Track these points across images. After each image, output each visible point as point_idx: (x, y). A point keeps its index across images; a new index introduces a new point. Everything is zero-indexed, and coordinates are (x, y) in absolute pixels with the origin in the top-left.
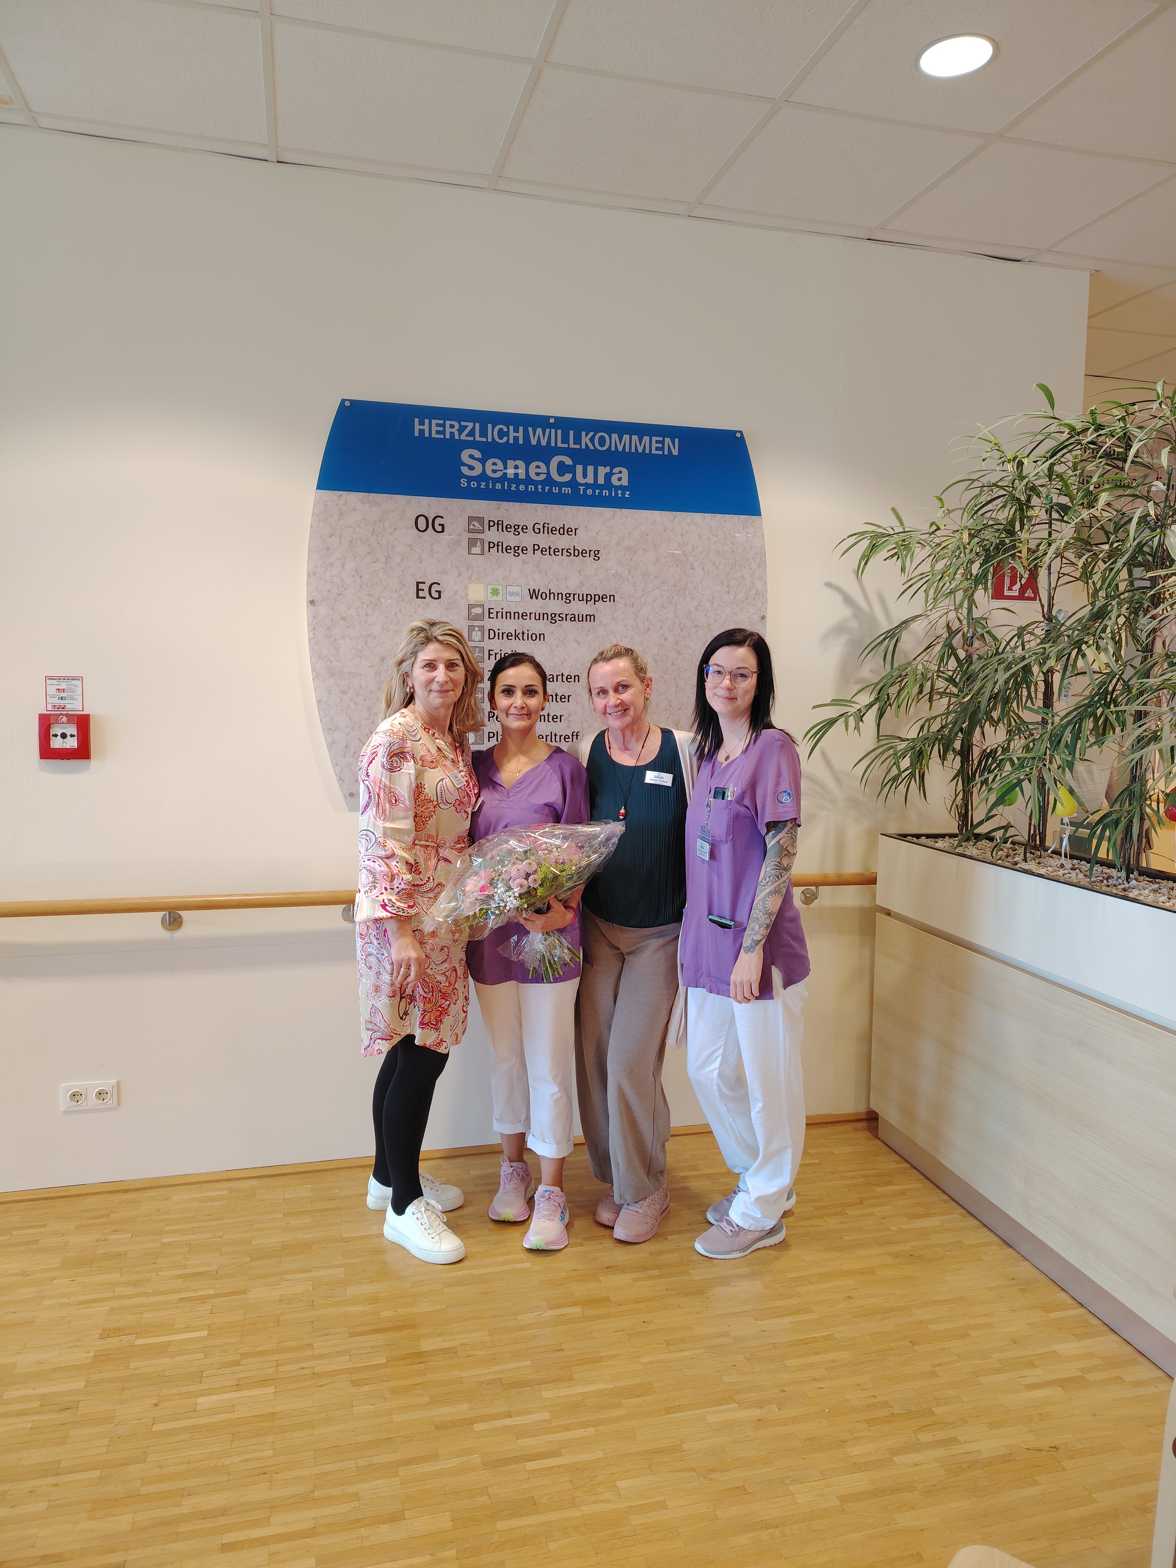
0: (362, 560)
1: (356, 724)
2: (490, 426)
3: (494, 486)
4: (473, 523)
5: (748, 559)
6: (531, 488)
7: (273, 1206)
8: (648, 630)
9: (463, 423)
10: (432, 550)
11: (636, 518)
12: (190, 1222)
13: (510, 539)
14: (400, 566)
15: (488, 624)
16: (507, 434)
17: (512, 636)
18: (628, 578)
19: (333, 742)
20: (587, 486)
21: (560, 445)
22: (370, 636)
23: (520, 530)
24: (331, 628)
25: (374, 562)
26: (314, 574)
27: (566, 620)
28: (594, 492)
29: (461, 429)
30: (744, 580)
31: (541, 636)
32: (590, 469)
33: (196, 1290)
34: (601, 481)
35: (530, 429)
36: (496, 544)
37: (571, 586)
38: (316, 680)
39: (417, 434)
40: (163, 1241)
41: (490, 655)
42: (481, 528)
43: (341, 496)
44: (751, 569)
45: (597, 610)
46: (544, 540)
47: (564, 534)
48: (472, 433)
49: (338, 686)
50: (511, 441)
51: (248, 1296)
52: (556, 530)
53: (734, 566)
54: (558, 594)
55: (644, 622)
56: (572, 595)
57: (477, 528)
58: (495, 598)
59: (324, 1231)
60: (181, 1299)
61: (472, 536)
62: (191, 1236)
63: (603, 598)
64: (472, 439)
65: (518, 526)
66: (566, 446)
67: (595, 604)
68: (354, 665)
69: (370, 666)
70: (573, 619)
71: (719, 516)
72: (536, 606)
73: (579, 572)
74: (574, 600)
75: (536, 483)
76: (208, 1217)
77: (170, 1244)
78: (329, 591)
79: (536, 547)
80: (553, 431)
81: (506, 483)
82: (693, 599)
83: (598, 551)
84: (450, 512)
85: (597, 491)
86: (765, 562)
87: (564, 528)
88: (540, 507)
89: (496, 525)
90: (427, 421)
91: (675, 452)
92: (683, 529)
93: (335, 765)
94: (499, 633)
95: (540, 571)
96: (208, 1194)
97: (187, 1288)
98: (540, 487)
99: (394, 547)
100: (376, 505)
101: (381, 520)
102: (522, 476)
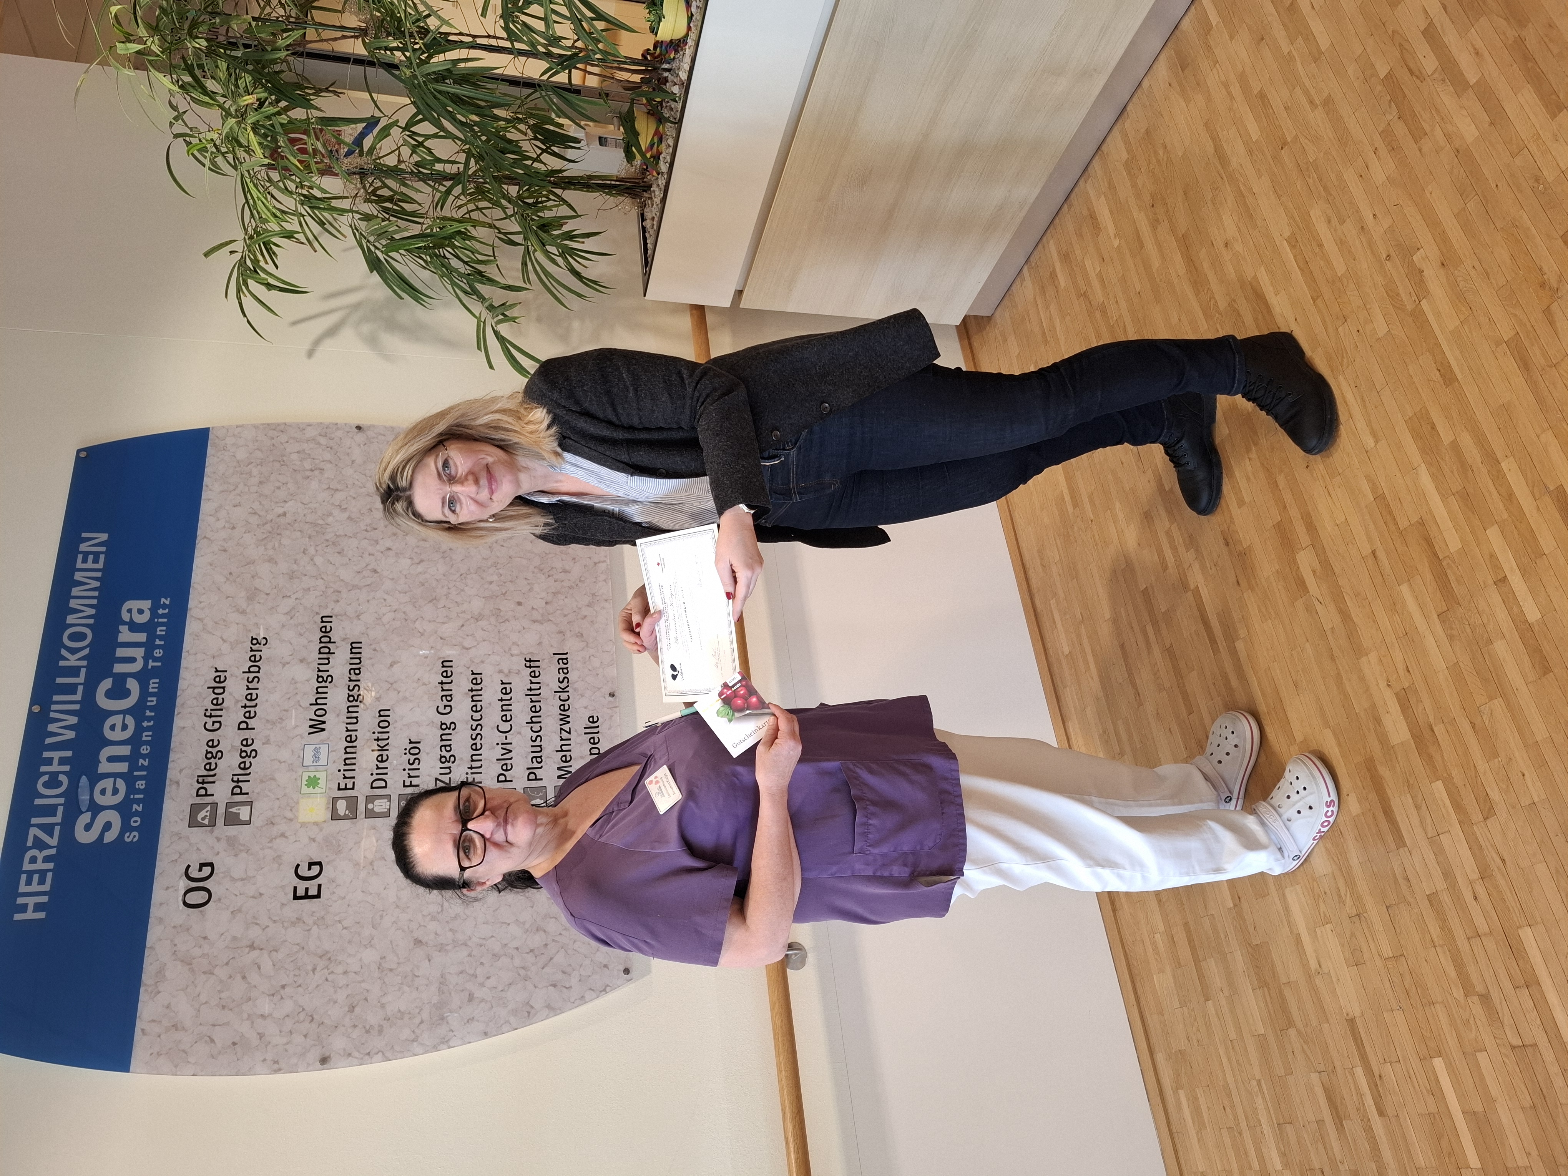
0: (255, 987)
1: (519, 975)
2: (38, 802)
3: (139, 791)
4: (199, 819)
5: (274, 445)
6: (146, 736)
7: (1195, 1020)
8: (375, 571)
9: (30, 843)
10: (242, 880)
11: (204, 588)
12: (1240, 1134)
13: (229, 764)
14: (267, 927)
15: (362, 789)
16: (54, 775)
17: (382, 755)
18: (296, 599)
19: (548, 1006)
20: (147, 657)
21: (78, 697)
22: (380, 964)
23: (214, 751)
24: (367, 1027)
25: (259, 968)
26: (276, 1062)
27: (359, 681)
28: (159, 647)
29: (40, 845)
30: (304, 450)
31: (383, 714)
32: (121, 652)
33: (1361, 1095)
34: (142, 637)
35: (48, 741)
36: (235, 784)
37: (306, 676)
38: (451, 1044)
39: (42, 915)
40: (1279, 1167)
41: (411, 785)
42: (209, 808)
43: (143, 1030)
44: (287, 442)
45: (344, 639)
46: (232, 715)
47: (224, 688)
48: (48, 829)
49: (460, 1008)
50: (67, 768)
51: (1357, 1013)
52: (217, 699)
53: (282, 463)
54: (318, 693)
55: (364, 577)
56: (320, 674)
57: (208, 814)
58: (322, 783)
59: (1226, 935)
60: (1381, 1113)
61: (220, 821)
62: (1264, 1126)
63: (325, 632)
64: (57, 829)
65: (207, 752)
66: (80, 689)
67: (335, 642)
68: (427, 985)
69: (429, 961)
70: (357, 672)
71: (206, 480)
72: (335, 724)
73: (284, 665)
74: (328, 671)
75: (139, 729)
76: (1227, 1109)
77: (1283, 1155)
78: (305, 1036)
79: (243, 726)
80: (54, 707)
81: (135, 773)
82: (330, 514)
83: (253, 639)
84: (181, 855)
85: (158, 642)
86: (279, 425)
87: (214, 688)
88: (178, 722)
89: (205, 785)
90: (20, 901)
91: (104, 537)
92: (224, 527)
93: (583, 1000)
94: (377, 774)
95: (281, 719)
96: (1189, 1120)
97: (1358, 1110)
98: (145, 724)
99: (235, 938)
100: (160, 973)
101: (187, 962)
102: (126, 750)
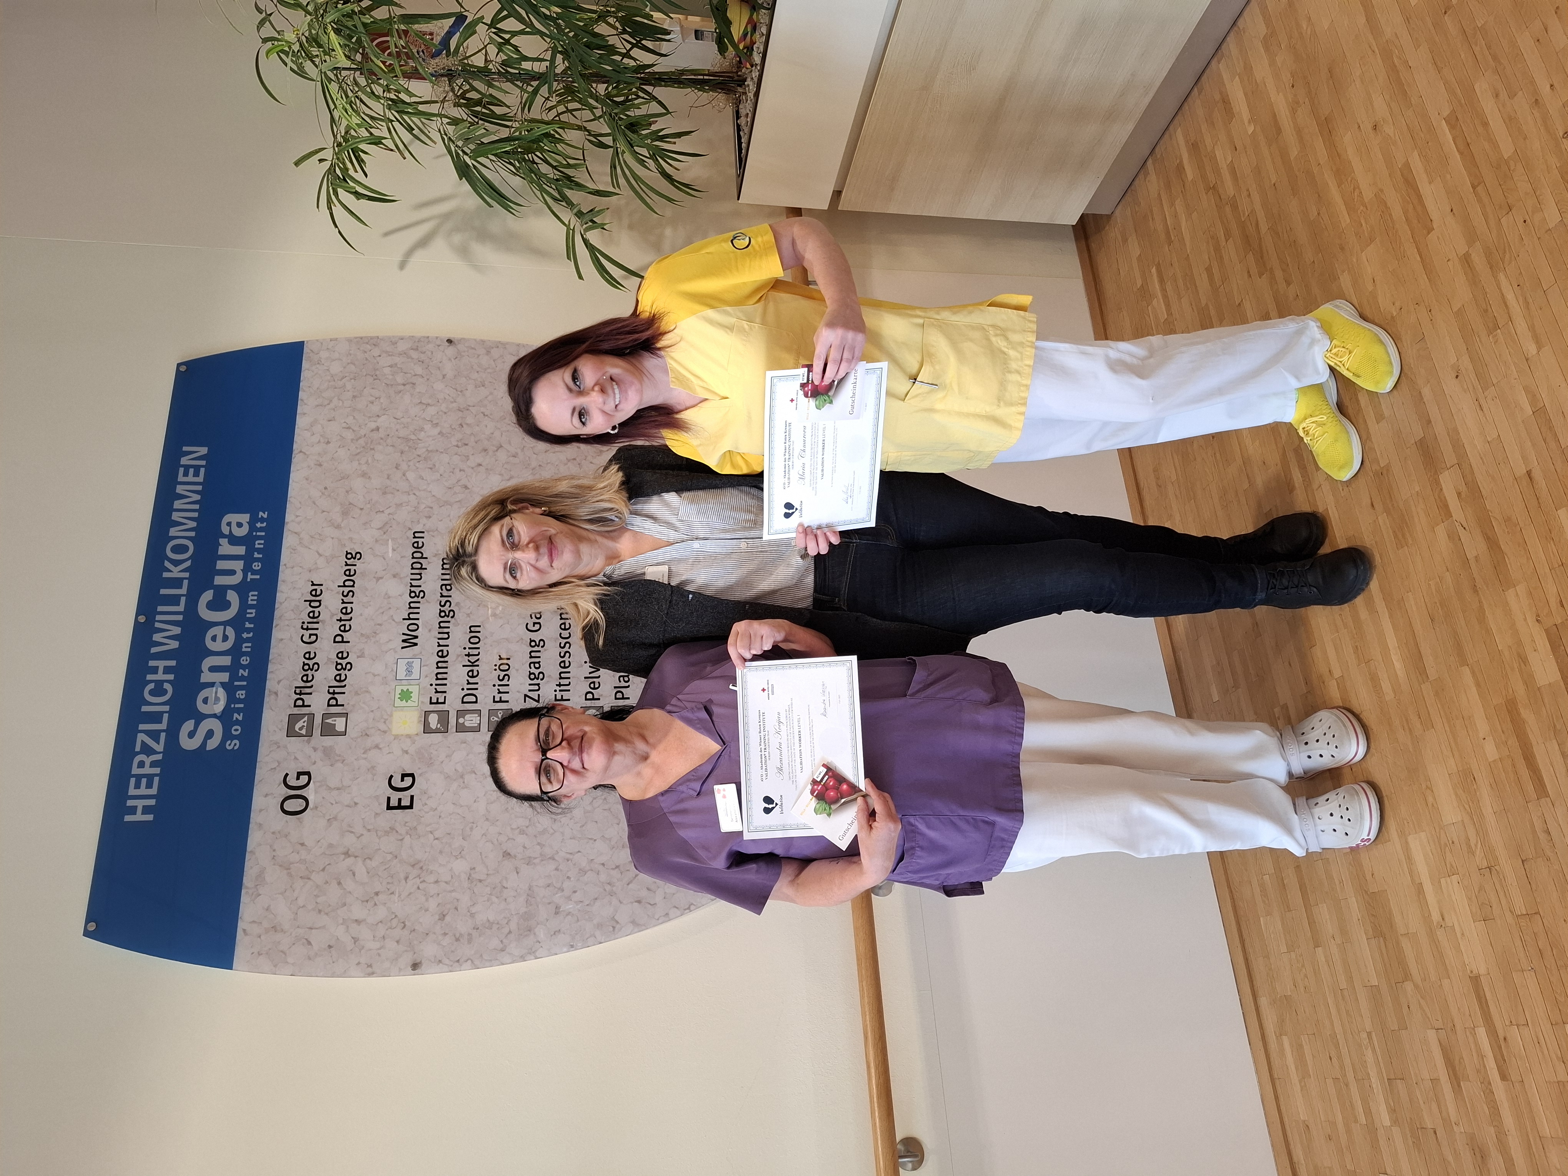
0: (350, 893)
1: (605, 890)
2: (145, 709)
3: (240, 701)
4: (297, 729)
5: (367, 359)
6: (246, 647)
7: (1303, 966)
8: (466, 487)
9: (138, 748)
10: (338, 789)
11: (300, 503)
12: (1347, 1085)
13: (325, 676)
14: (362, 835)
15: (453, 704)
16: (159, 683)
17: (472, 671)
18: (389, 514)
19: (633, 922)
20: (247, 569)
21: (181, 608)
22: (470, 875)
23: (311, 663)
24: (457, 935)
25: (354, 875)
26: (370, 966)
27: (450, 596)
28: (258, 560)
29: (147, 750)
30: (396, 364)
31: (474, 631)
32: (221, 565)
33: (1482, 1057)
34: (241, 550)
35: (154, 650)
36: (331, 696)
37: (399, 592)
38: (537, 954)
39: (150, 817)
40: (1387, 1122)
41: (501, 701)
42: (306, 718)
43: (244, 930)
44: (380, 356)
45: (436, 555)
46: (328, 628)
47: (320, 601)
48: (154, 735)
49: (547, 920)
50: (171, 677)
51: (1483, 971)
52: (314, 612)
53: (375, 377)
54: (410, 608)
55: (455, 493)
56: (413, 589)
57: (305, 724)
58: (415, 696)
59: (1341, 882)
60: (1504, 1077)
61: (317, 731)
62: (1373, 1080)
63: (417, 547)
64: (163, 735)
65: (304, 664)
66: (183, 599)
67: (426, 558)
68: (515, 897)
69: (518, 873)
70: (448, 587)
71: (301, 395)
72: (427, 638)
73: (378, 579)
74: (420, 586)
75: (239, 641)
76: (1334, 1060)
77: (1392, 1111)
78: (398, 942)
79: (339, 639)
80: (158, 617)
81: (236, 683)
82: (422, 429)
83: (347, 553)
84: (279, 763)
85: (256, 555)
86: (372, 338)
87: (311, 601)
88: (277, 634)
89: (302, 696)
90: (130, 803)
91: (204, 450)
92: (319, 442)
93: (667, 917)
94: (468, 689)
95: (375, 633)
96: (1292, 1067)
97: (1478, 1071)
98: (245, 635)
99: (331, 846)
100: (260, 876)
101: (286, 867)
102: (226, 661)
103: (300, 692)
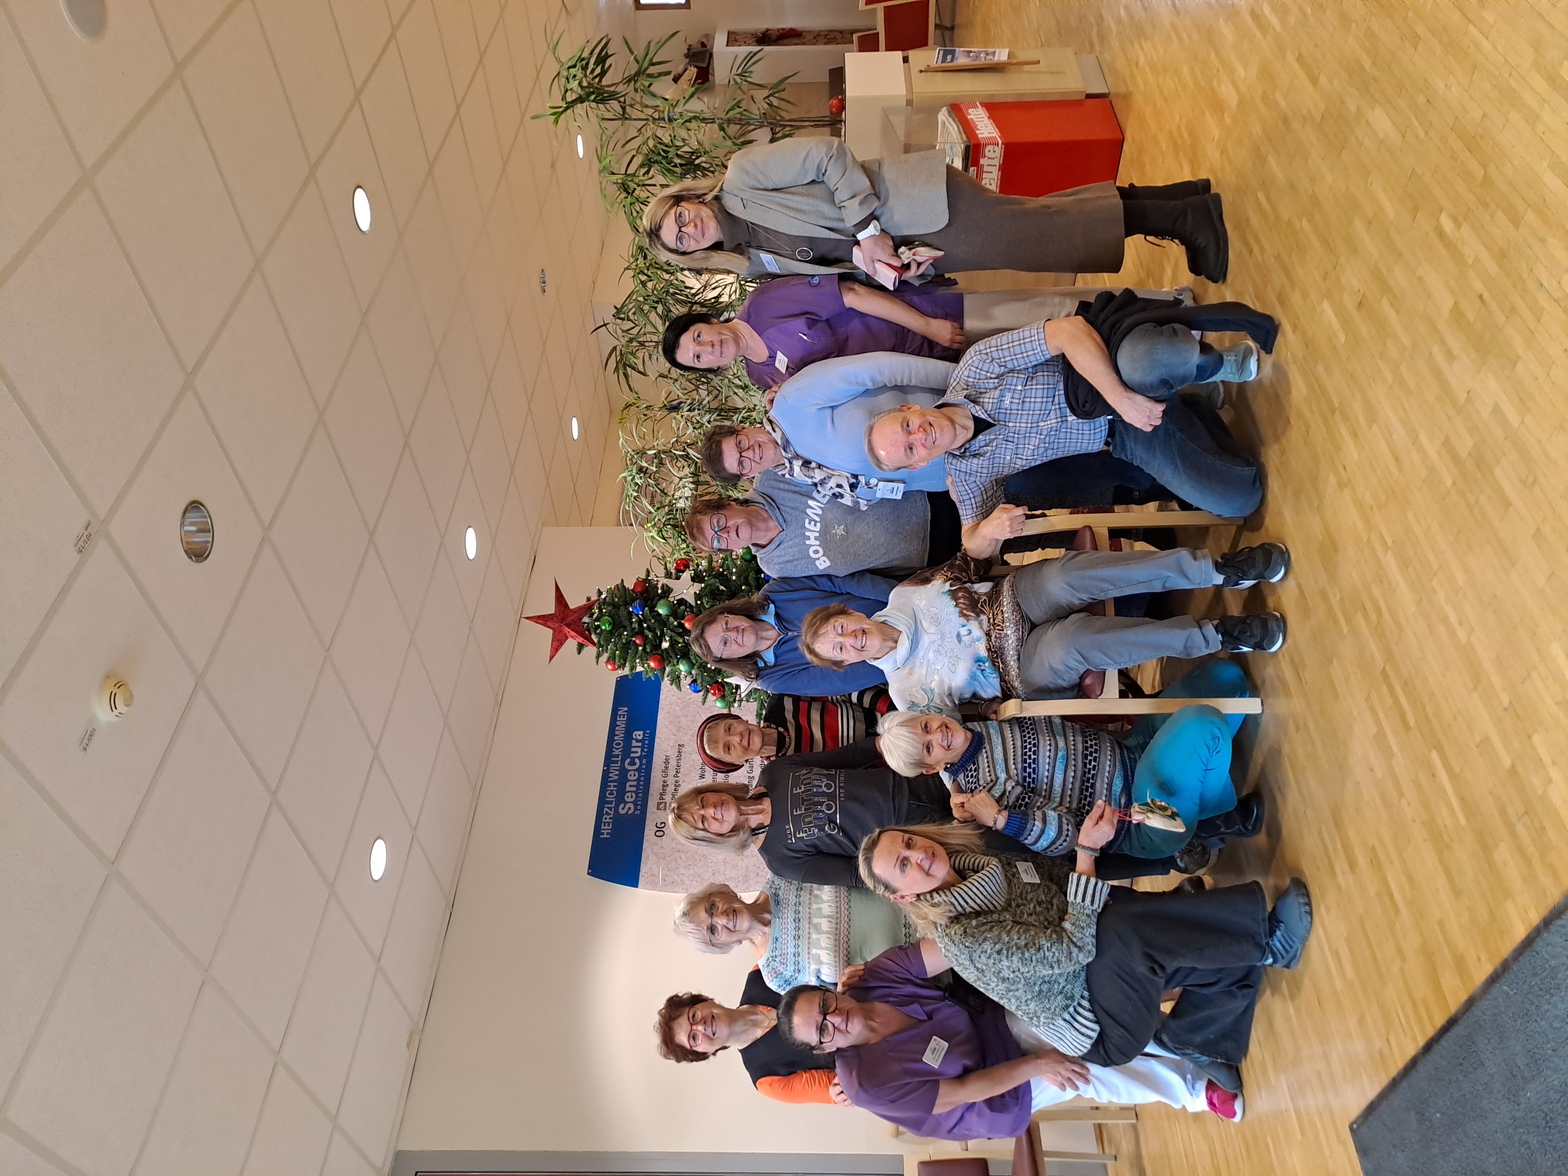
0: (680, 864)
2: (607, 799)
3: (640, 797)
4: (660, 807)
6: (642, 779)
9: (605, 813)
11: (661, 727)
13: (670, 789)
16: (611, 791)
20: (642, 751)
21: (619, 765)
25: (681, 859)
28: (646, 747)
29: (608, 814)
32: (633, 750)
34: (640, 744)
35: (609, 779)
39: (609, 836)
43: (642, 875)
46: (672, 772)
47: (668, 762)
48: (610, 809)
50: (616, 789)
64: (613, 809)
65: (663, 784)
66: (620, 762)
71: (662, 687)
75: (640, 776)
79: (675, 775)
80: (611, 768)
81: (639, 791)
83: (679, 745)
84: (654, 819)
87: (665, 762)
88: (653, 774)
89: (662, 796)
90: (602, 831)
91: (626, 709)
92: (668, 704)
98: (642, 774)
99: (673, 848)
100: (648, 858)
101: (657, 854)
102: (635, 783)
103: (661, 794)
